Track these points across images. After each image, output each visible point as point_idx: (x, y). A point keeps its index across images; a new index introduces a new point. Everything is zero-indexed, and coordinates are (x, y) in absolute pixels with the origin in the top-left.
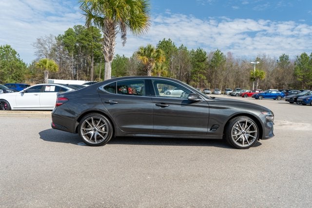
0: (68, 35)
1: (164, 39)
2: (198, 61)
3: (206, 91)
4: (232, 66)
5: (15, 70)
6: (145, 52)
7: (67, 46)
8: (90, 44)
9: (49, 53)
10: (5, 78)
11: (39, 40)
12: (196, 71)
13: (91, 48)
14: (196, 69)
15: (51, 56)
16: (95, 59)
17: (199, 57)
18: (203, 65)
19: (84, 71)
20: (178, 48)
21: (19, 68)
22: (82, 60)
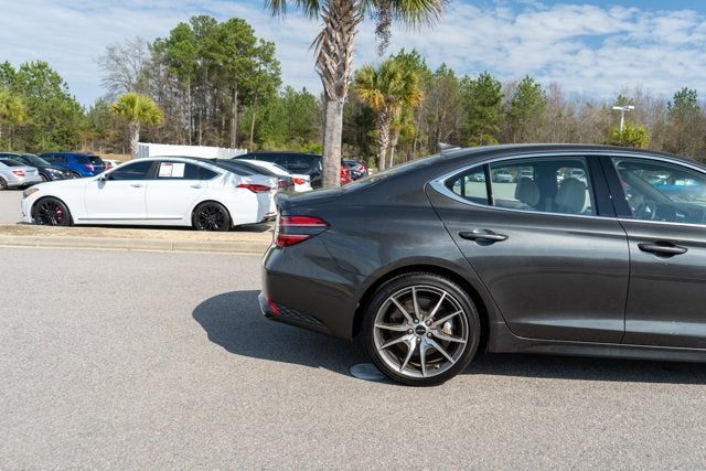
0: (179, 38)
1: (403, 50)
2: (483, 104)
3: (500, 175)
4: (560, 116)
5: (57, 120)
6: (375, 79)
7: (177, 66)
8: (230, 60)
9: (134, 81)
10: (36, 138)
11: (111, 50)
12: (477, 126)
13: (233, 70)
14: (476, 122)
15: (139, 87)
16: (240, 98)
17: (485, 92)
18: (492, 113)
19: (215, 125)
20: (433, 72)
21: (67, 116)
22: (208, 99)
